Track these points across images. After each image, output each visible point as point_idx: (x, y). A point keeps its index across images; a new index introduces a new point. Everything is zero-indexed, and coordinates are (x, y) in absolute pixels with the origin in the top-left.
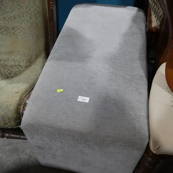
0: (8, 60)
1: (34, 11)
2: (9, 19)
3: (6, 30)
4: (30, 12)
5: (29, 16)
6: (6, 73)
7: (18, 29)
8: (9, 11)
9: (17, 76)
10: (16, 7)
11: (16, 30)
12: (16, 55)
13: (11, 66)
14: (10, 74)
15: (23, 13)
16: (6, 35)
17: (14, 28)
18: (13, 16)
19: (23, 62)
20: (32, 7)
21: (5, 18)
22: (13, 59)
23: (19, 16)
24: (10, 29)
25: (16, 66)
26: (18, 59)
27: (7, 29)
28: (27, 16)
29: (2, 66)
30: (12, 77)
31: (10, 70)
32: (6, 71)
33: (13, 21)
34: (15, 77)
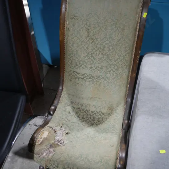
0: (89, 106)
1: (122, 64)
2: (95, 69)
3: (90, 78)
4: (118, 65)
5: (116, 68)
6: (89, 119)
7: (103, 78)
8: (97, 62)
9: (101, 123)
10: (105, 60)
11: (100, 79)
12: (97, 101)
13: (93, 112)
14: (93, 120)
15: (111, 65)
16: (90, 82)
17: (99, 77)
18: (100, 67)
19: (105, 109)
20: (121, 61)
21: (91, 68)
22: (94, 105)
23: (107, 67)
24: (95, 77)
25: (98, 113)
26: (99, 106)
27: (92, 77)
28: (114, 68)
29: (84, 111)
30: (97, 125)
31: (93, 116)
32: (89, 117)
33: (99, 70)
34: (99, 124)
